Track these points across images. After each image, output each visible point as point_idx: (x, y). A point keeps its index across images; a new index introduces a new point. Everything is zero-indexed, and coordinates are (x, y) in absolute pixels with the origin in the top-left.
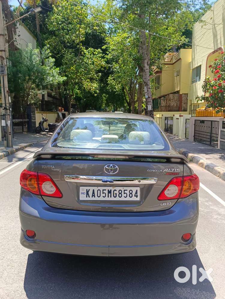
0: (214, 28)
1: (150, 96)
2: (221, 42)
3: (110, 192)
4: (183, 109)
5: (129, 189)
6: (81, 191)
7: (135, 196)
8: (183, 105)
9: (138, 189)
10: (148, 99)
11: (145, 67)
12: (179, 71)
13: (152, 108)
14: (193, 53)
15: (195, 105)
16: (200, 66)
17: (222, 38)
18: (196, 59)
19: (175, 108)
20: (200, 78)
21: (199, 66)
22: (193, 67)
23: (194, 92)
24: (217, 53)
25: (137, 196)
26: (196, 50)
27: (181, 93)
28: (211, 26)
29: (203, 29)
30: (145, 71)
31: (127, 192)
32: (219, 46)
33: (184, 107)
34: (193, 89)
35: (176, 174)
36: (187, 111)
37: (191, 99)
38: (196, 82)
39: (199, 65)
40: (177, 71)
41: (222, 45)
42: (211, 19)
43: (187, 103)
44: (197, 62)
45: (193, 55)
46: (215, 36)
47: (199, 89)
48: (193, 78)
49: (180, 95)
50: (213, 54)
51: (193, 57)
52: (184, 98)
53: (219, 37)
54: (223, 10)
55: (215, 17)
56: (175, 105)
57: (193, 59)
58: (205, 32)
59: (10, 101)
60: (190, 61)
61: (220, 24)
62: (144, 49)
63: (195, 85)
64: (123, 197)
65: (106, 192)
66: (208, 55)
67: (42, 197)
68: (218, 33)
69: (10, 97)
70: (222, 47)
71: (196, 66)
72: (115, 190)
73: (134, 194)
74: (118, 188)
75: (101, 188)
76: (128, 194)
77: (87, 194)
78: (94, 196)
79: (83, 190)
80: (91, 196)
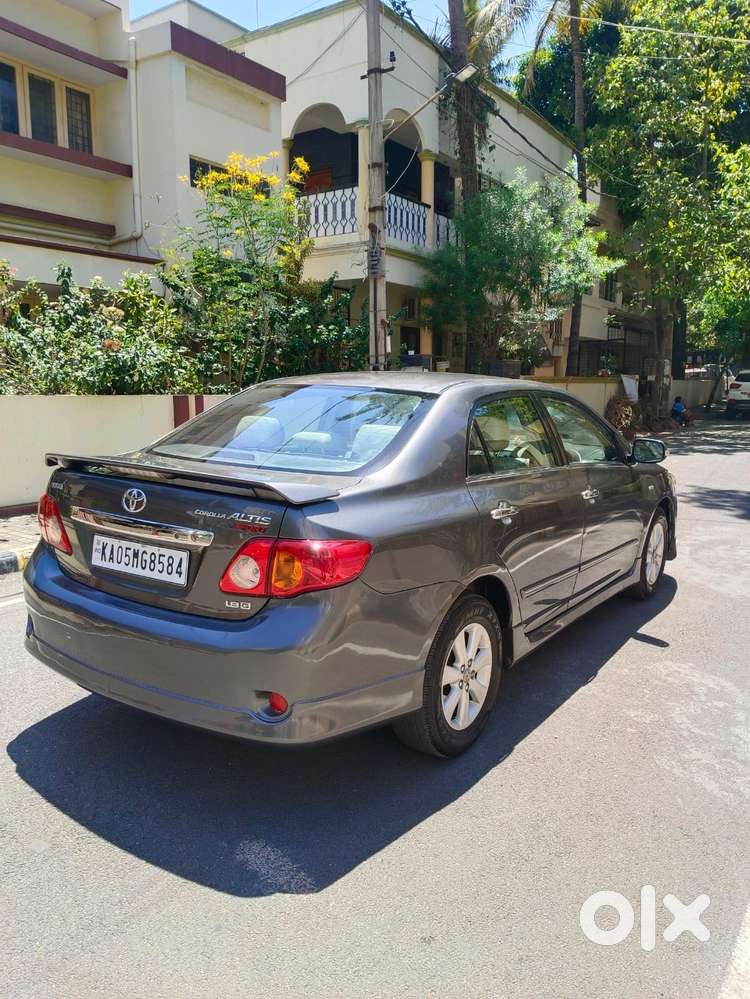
3: (136, 555)
5: (168, 552)
6: (95, 545)
7: (177, 572)
9: (184, 555)
25: (180, 574)
31: (164, 560)
35: (260, 530)
59: (389, 350)
64: (156, 571)
65: (130, 553)
69: (388, 338)
72: (145, 552)
73: (175, 566)
74: (150, 549)
75: (125, 544)
76: (166, 564)
77: (103, 553)
78: (111, 558)
79: (98, 543)
80: (108, 557)
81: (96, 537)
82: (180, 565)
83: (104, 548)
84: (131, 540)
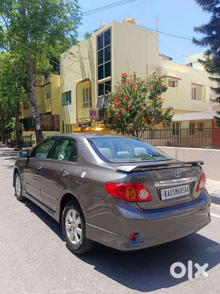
0: (81, 62)
1: (38, 116)
2: (88, 74)
3: (176, 191)
4: (56, 129)
6: (162, 193)
8: (56, 125)
10: (36, 118)
11: (31, 88)
12: (49, 94)
13: (40, 128)
14: (62, 79)
15: (68, 126)
16: (70, 91)
17: (89, 71)
18: (65, 84)
19: (49, 128)
20: (70, 102)
21: (68, 92)
22: (62, 92)
23: (66, 113)
24: (85, 83)
25: (189, 191)
26: (65, 77)
27: (53, 114)
28: (79, 59)
29: (70, 60)
30: (32, 92)
32: (87, 77)
33: (57, 127)
34: (65, 111)
36: (59, 131)
37: (63, 120)
38: (67, 105)
39: (68, 90)
40: (48, 93)
41: (90, 76)
42: (78, 53)
43: (59, 124)
44: (67, 88)
45: (62, 81)
46: (83, 68)
47: (71, 112)
48: (63, 101)
49: (52, 115)
50: (82, 83)
51: (62, 82)
52: (56, 119)
53: (86, 69)
54: (88, 48)
55: (81, 52)
56: (49, 125)
57: (62, 84)
58: (73, 63)
60: (60, 85)
61: (86, 59)
62: (30, 71)
63: (66, 108)
64: (182, 193)
65: (174, 191)
66: (77, 83)
67: (137, 204)
68: (85, 65)
70: (90, 78)
71: (66, 91)
72: (179, 189)
73: (187, 189)
74: (180, 187)
75: (172, 189)
76: (185, 190)
77: (166, 194)
78: (169, 195)
79: (163, 192)
80: (167, 196)
81: (162, 191)
82: (188, 189)
83: (165, 193)
84: (173, 187)
